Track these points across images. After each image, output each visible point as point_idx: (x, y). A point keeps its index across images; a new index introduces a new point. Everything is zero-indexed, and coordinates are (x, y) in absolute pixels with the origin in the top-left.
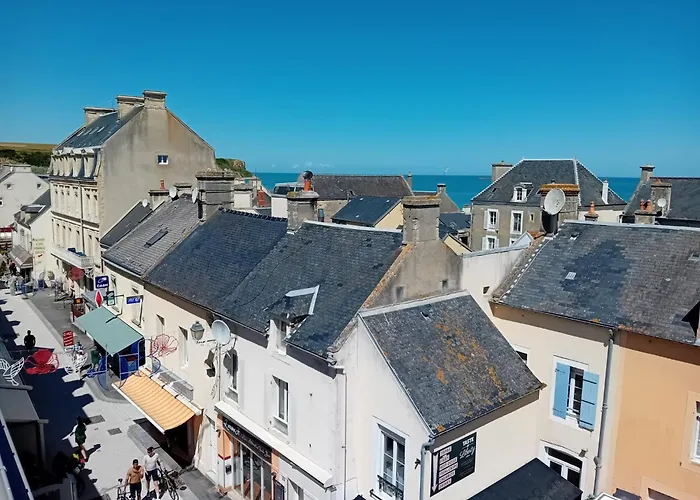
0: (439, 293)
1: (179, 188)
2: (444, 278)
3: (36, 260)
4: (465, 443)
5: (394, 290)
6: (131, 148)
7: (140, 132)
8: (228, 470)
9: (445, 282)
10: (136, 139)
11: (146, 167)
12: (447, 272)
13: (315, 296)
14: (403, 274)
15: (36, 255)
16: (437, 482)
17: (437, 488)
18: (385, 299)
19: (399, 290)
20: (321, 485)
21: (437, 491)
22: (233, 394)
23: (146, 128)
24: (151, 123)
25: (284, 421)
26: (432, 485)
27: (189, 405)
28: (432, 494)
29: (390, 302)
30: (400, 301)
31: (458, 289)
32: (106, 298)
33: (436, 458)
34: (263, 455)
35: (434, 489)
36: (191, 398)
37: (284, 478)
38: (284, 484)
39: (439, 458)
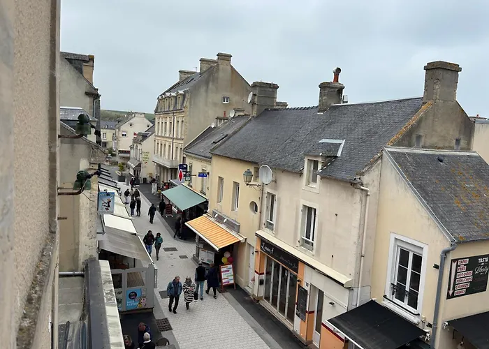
0: (451, 148)
1: (236, 111)
2: (457, 137)
3: (143, 165)
4: (481, 260)
5: (414, 136)
6: (207, 91)
7: (213, 81)
8: (261, 282)
9: (458, 141)
10: (211, 85)
11: (215, 104)
12: (460, 134)
13: (342, 145)
14: (423, 124)
15: (143, 162)
16: (454, 288)
17: (453, 293)
18: (406, 143)
19: (419, 137)
20: (342, 285)
21: (453, 296)
22: (269, 226)
23: (217, 78)
24: (221, 74)
25: (311, 240)
26: (449, 289)
27: (237, 236)
28: (449, 297)
29: (409, 146)
30: (418, 147)
31: (468, 148)
32: (185, 176)
33: (454, 265)
34: (291, 267)
35: (451, 292)
36: (238, 232)
37: (307, 284)
38: (308, 289)
39: (457, 266)
